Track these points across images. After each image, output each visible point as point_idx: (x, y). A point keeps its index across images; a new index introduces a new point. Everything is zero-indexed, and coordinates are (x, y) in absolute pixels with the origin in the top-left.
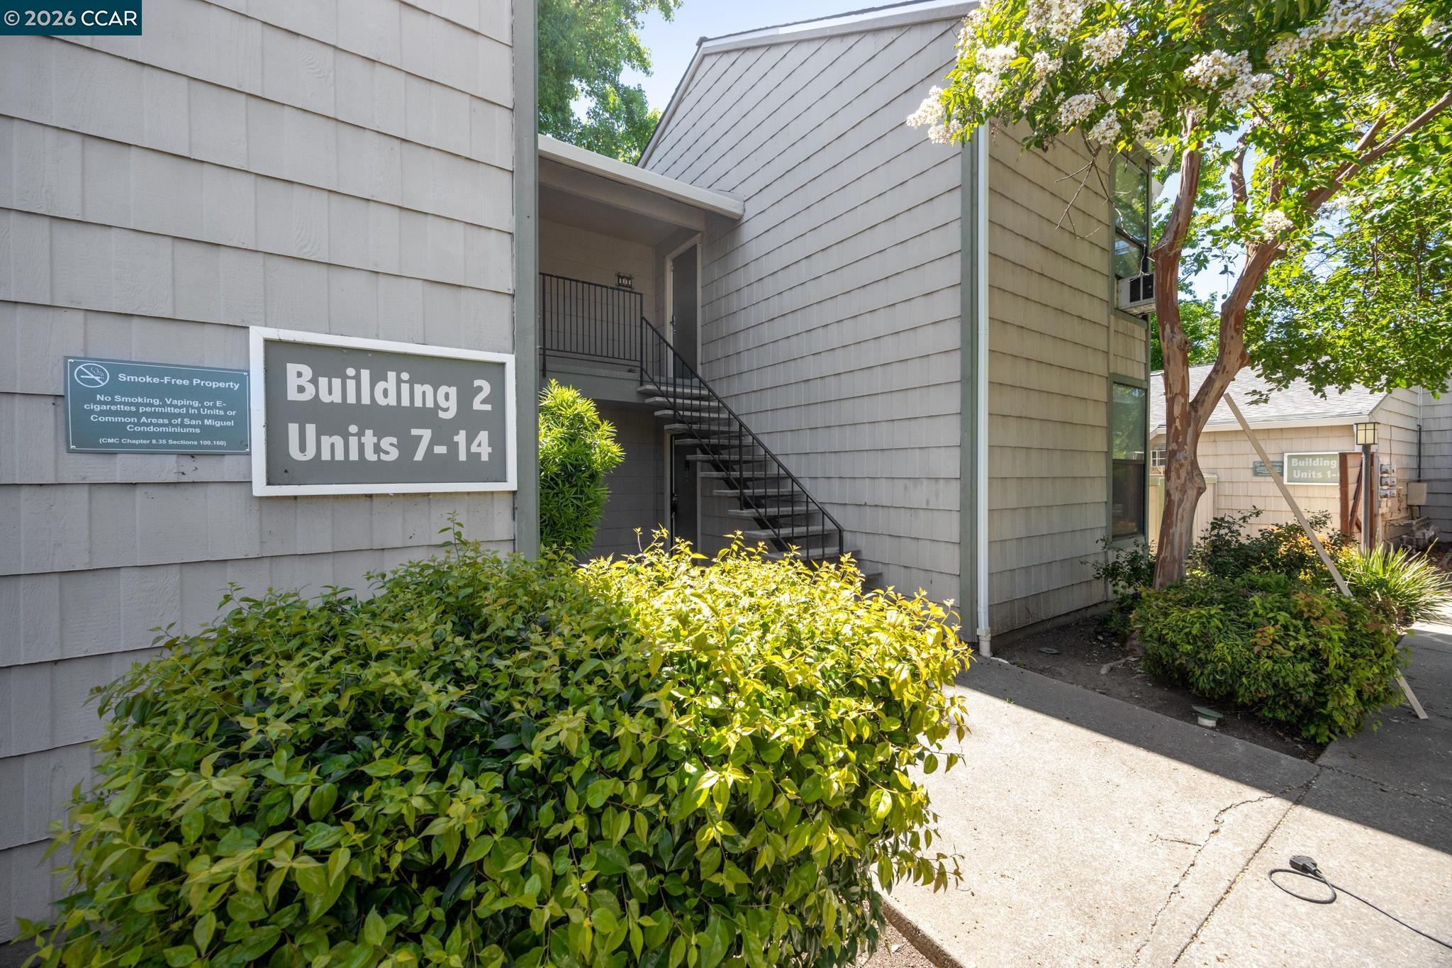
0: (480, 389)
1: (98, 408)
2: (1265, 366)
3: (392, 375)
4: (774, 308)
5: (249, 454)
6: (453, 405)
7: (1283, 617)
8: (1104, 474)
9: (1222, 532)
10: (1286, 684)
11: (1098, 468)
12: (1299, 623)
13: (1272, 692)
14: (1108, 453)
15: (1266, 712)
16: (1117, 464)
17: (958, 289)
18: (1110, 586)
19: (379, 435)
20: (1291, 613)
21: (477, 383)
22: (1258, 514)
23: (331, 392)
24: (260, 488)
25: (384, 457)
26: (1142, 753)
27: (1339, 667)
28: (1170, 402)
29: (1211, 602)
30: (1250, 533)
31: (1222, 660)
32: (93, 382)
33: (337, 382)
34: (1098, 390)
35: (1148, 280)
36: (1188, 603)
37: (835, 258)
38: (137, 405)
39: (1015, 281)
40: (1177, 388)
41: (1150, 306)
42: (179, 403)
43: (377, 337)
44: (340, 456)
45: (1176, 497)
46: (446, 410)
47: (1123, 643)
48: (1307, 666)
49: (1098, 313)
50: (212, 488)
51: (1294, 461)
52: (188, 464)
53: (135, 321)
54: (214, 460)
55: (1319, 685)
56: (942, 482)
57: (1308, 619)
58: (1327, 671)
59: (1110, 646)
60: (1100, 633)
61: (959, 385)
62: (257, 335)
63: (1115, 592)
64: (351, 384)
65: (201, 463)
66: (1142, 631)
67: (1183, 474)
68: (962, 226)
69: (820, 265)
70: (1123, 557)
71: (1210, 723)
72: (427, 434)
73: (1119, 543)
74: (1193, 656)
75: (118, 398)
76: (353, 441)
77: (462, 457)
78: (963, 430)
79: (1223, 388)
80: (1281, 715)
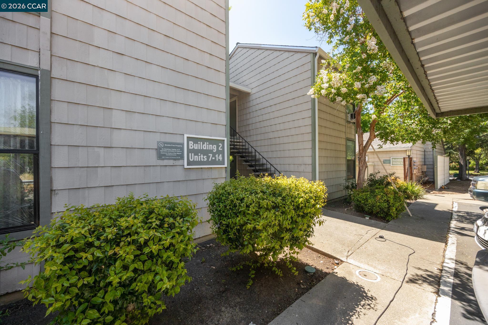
0: (220, 145)
1: (162, 151)
2: (380, 138)
3: (206, 143)
4: (261, 118)
5: (184, 159)
6: (215, 149)
7: (382, 194)
8: (345, 163)
9: (372, 177)
10: (382, 208)
11: (344, 162)
12: (385, 195)
13: (379, 210)
14: (346, 158)
15: (379, 215)
16: (348, 161)
17: (311, 118)
18: (347, 191)
19: (204, 156)
20: (383, 193)
21: (220, 144)
22: (379, 172)
23: (196, 147)
24: (186, 166)
25: (204, 160)
26: (353, 223)
27: (392, 204)
28: (359, 146)
29: (368, 192)
30: (378, 177)
31: (370, 203)
32: (161, 146)
33: (197, 145)
34: (343, 142)
35: (354, 114)
36: (363, 192)
37: (278, 107)
38: (167, 150)
39: (324, 116)
40: (361, 143)
41: (354, 120)
42: (173, 150)
43: (203, 135)
44: (197, 160)
45: (361, 168)
46: (214, 150)
47: (350, 204)
48: (386, 204)
49: (343, 122)
50: (178, 166)
51: (393, 159)
52: (174, 161)
53: (167, 134)
54: (178, 161)
55: (389, 208)
56: (307, 165)
57: (387, 194)
58: (390, 205)
59: (347, 205)
60: (345, 202)
61: (311, 141)
62: (186, 136)
63: (348, 193)
64: (199, 145)
65: (176, 161)
66: (354, 199)
67: (362, 163)
68: (311, 103)
69: (274, 108)
70: (350, 184)
71: (368, 218)
72: (211, 155)
73: (349, 181)
74: (364, 203)
75: (165, 149)
76: (199, 157)
77: (217, 160)
78: (312, 152)
79: (371, 143)
80: (382, 215)
